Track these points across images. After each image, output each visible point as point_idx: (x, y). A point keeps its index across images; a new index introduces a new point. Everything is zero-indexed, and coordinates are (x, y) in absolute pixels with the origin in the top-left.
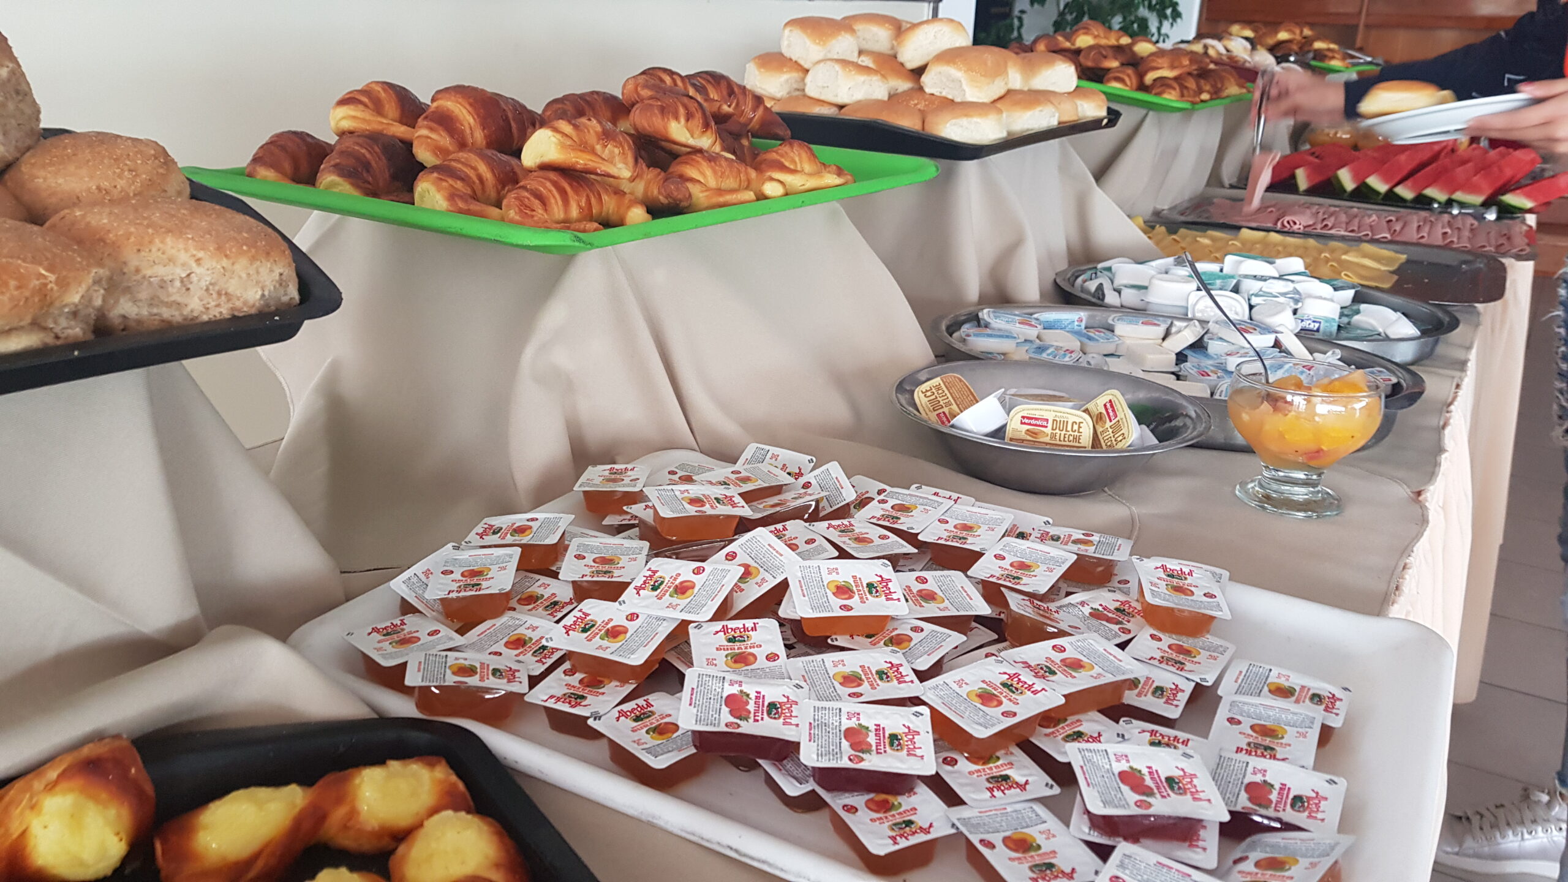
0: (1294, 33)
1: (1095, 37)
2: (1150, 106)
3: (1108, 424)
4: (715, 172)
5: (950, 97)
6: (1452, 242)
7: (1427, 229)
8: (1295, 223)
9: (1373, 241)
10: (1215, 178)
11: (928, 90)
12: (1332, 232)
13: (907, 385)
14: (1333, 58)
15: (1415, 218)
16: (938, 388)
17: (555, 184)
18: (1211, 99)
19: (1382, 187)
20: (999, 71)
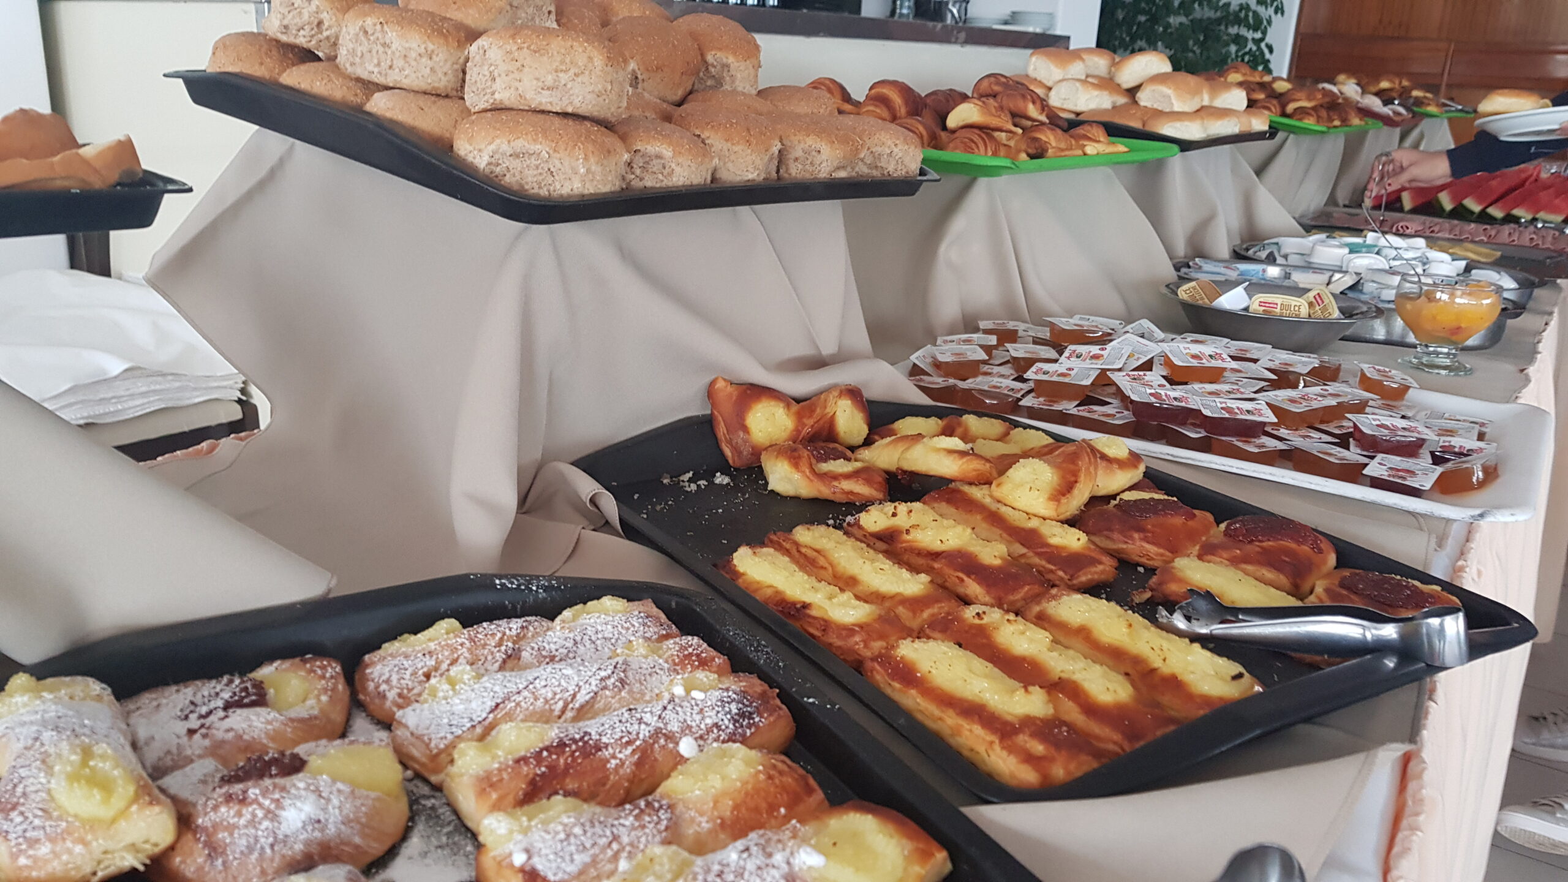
0: (1394, 83)
1: (1244, 75)
2: (1292, 130)
3: (1317, 308)
4: (1055, 137)
5: (1160, 108)
6: (1538, 245)
7: (1517, 234)
8: (1408, 228)
9: (1473, 242)
10: (1332, 200)
11: (1142, 103)
12: (1439, 235)
13: (1172, 288)
14: (1429, 105)
15: (1507, 229)
16: (1194, 288)
17: (980, 136)
18: (1341, 126)
19: (1476, 208)
20: (1196, 92)
